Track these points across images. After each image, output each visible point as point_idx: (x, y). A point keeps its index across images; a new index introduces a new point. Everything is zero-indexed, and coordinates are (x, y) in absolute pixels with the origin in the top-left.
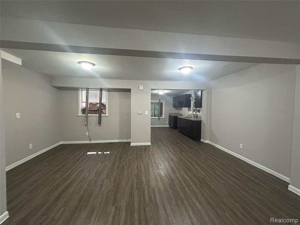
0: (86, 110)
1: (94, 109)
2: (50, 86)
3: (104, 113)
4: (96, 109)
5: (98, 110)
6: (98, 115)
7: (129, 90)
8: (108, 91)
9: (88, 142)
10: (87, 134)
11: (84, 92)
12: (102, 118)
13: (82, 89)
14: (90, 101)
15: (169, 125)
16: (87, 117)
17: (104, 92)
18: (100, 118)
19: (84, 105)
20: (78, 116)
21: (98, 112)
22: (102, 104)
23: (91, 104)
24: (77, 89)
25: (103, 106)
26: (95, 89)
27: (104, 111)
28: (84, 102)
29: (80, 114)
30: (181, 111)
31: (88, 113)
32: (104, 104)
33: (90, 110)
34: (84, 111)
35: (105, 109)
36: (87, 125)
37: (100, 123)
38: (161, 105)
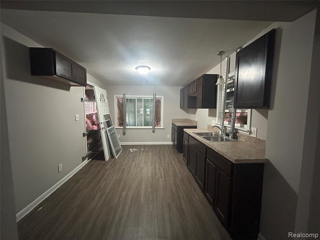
15: (172, 141)
30: (194, 115)
38: (158, 103)
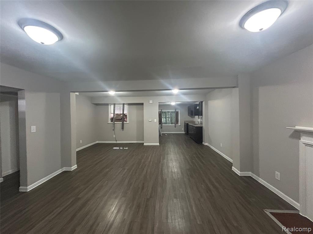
0: (114, 119)
1: (118, 119)
2: (92, 103)
3: (125, 121)
4: (120, 118)
5: (122, 119)
6: (121, 122)
7: (142, 104)
8: (129, 105)
9: (115, 142)
10: (114, 136)
11: (112, 106)
12: (125, 125)
13: (111, 104)
14: (116, 112)
15: (185, 131)
16: (114, 124)
17: (125, 106)
18: (123, 124)
19: (112, 115)
20: (108, 123)
21: (121, 120)
22: (124, 114)
23: (117, 114)
24: (107, 105)
25: (125, 116)
26: (120, 104)
27: (125, 119)
28: (112, 113)
29: (110, 122)
30: (194, 119)
31: (115, 121)
32: (126, 114)
33: (116, 119)
34: (112, 119)
35: (127, 118)
36: (114, 130)
37: (123, 128)
38: (177, 114)
